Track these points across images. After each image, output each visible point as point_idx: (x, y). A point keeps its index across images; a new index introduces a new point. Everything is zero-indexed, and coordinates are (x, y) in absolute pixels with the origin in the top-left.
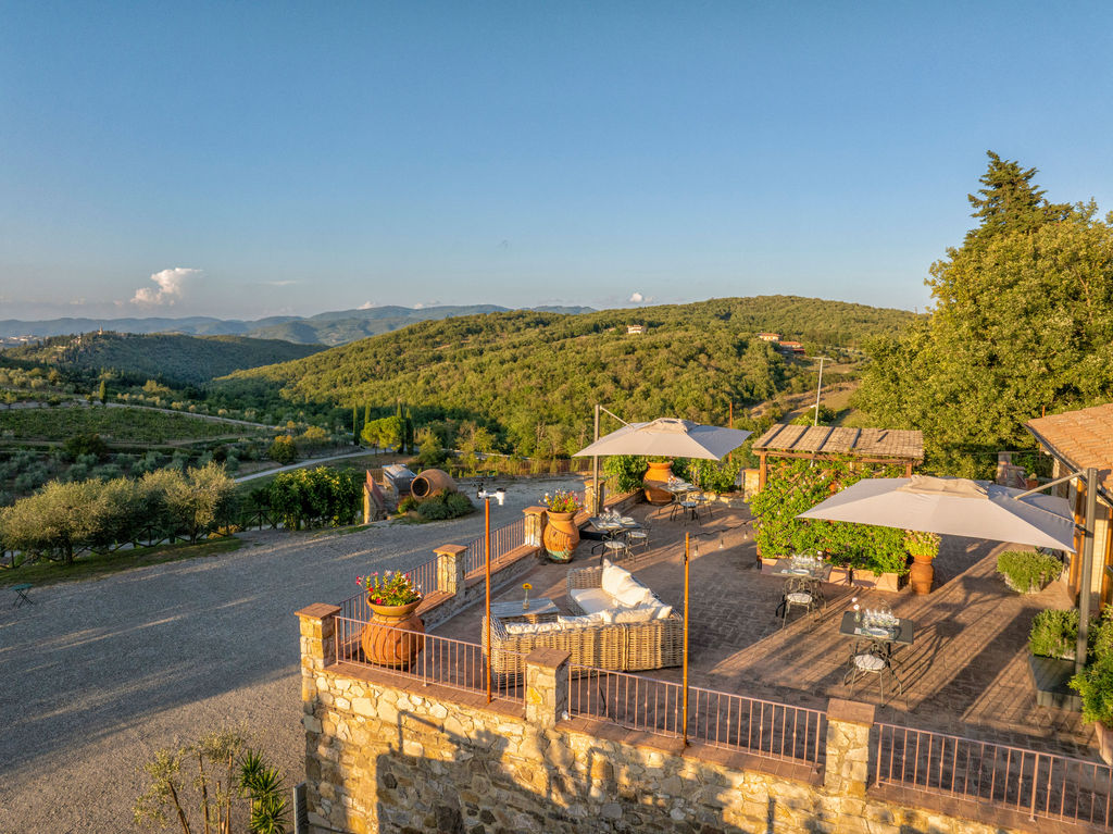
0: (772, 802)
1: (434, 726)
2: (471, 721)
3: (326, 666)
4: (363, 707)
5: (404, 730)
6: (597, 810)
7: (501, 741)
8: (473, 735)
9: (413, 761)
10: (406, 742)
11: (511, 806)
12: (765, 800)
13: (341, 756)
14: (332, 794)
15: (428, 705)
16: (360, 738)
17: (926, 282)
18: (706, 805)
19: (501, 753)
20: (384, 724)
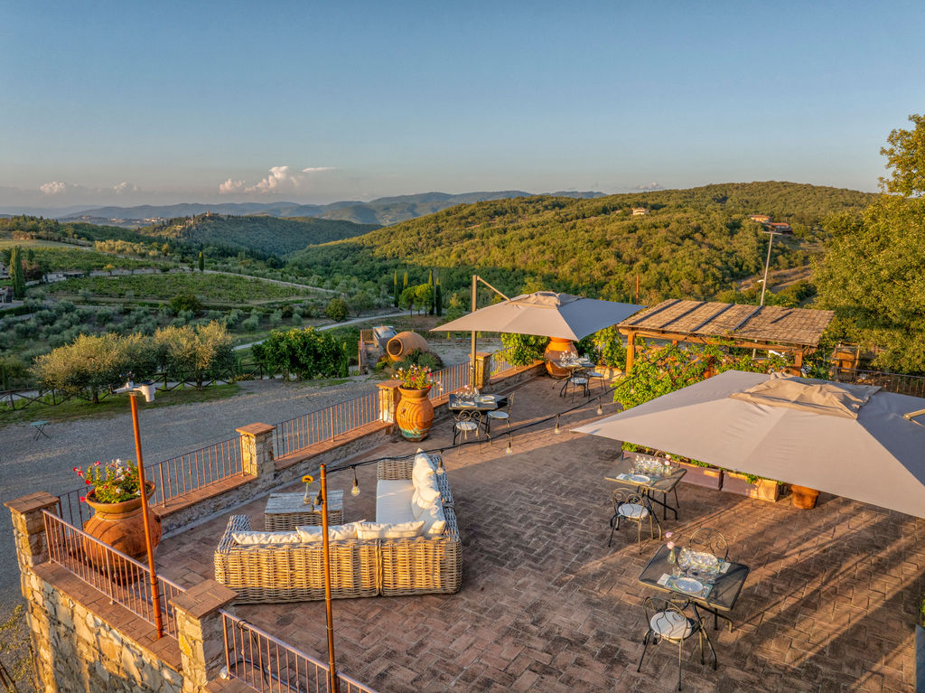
3: (35, 564)
5: (94, 649)
15: (107, 627)
17: (883, 151)
20: (80, 639)
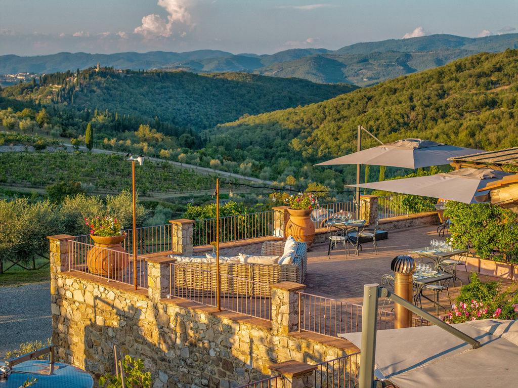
0: (252, 342)
1: (108, 304)
2: (125, 300)
4: (78, 296)
5: (97, 309)
6: (178, 353)
7: (137, 311)
8: (126, 309)
9: (100, 329)
10: (97, 317)
11: (143, 354)
12: (248, 341)
13: (68, 329)
14: (64, 356)
15: (106, 292)
16: (77, 316)
18: (224, 346)
19: (138, 320)
20: (88, 306)
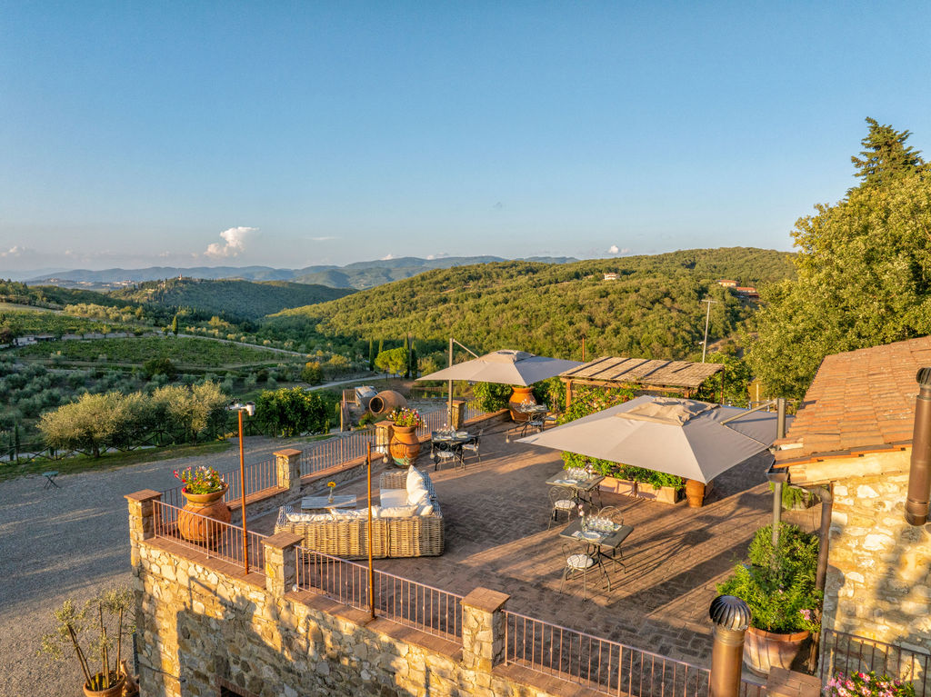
0: (428, 671)
1: (210, 590)
2: (233, 589)
3: (146, 538)
4: (168, 573)
5: (193, 593)
6: (313, 667)
7: (251, 604)
8: (234, 600)
9: (199, 617)
10: (194, 602)
11: (260, 658)
12: (423, 669)
13: (156, 611)
14: (151, 641)
15: (206, 573)
16: (167, 597)
17: (792, 234)
18: (384, 669)
19: (252, 615)
20: (181, 586)
